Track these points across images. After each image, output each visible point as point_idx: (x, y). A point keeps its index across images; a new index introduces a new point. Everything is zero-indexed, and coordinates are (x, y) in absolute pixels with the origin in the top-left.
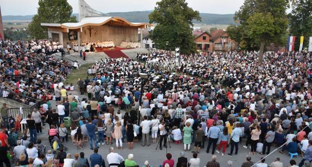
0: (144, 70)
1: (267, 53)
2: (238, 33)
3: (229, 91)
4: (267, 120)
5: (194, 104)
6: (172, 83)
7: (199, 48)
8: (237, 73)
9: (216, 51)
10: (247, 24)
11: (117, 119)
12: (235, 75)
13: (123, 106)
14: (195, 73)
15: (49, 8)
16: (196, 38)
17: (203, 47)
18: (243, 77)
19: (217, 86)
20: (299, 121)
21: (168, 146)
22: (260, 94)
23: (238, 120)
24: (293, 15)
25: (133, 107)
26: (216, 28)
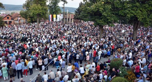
1: (41, 23)
2: (26, 15)
3: (24, 44)
4: (44, 54)
5: (6, 54)
7: (6, 23)
8: (28, 34)
9: (15, 24)
10: (30, 10)
12: (26, 35)
14: (5, 37)
16: (3, 18)
18: (31, 36)
19: (18, 42)
22: (40, 43)
23: (31, 57)
24: (50, 5)
26: (14, 13)
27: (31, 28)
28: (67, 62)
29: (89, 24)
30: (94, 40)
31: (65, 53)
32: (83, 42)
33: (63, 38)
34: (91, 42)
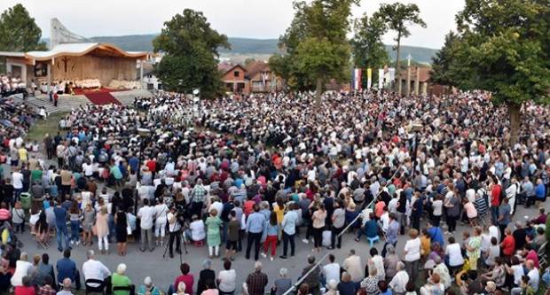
0: (145, 123)
2: (285, 67)
3: (276, 153)
4: (333, 193)
5: (223, 178)
6: (188, 144)
7: (229, 88)
8: (287, 125)
10: (297, 53)
11: (101, 202)
12: (283, 127)
13: (110, 181)
14: (224, 128)
15: (10, 32)
16: (225, 74)
17: (235, 87)
18: (295, 131)
19: (257, 147)
20: (375, 188)
21: (183, 250)
22: (321, 154)
23: (291, 199)
24: (356, 40)
25: (127, 183)
26: (253, 60)
27: (298, 105)
28: (404, 224)
29: (475, 99)
30: (493, 148)
31: (399, 192)
32: (457, 158)
33: (393, 144)
34: (483, 156)
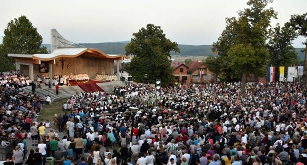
0: (124, 104)
2: (218, 65)
3: (217, 124)
7: (177, 80)
9: (195, 83)
12: (220, 107)
15: (17, 38)
16: (174, 70)
17: (180, 79)
18: (228, 110)
19: (204, 119)
22: (249, 126)
24: (270, 45)
26: (191, 60)
